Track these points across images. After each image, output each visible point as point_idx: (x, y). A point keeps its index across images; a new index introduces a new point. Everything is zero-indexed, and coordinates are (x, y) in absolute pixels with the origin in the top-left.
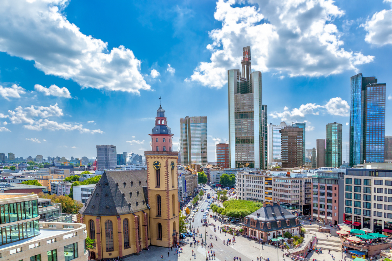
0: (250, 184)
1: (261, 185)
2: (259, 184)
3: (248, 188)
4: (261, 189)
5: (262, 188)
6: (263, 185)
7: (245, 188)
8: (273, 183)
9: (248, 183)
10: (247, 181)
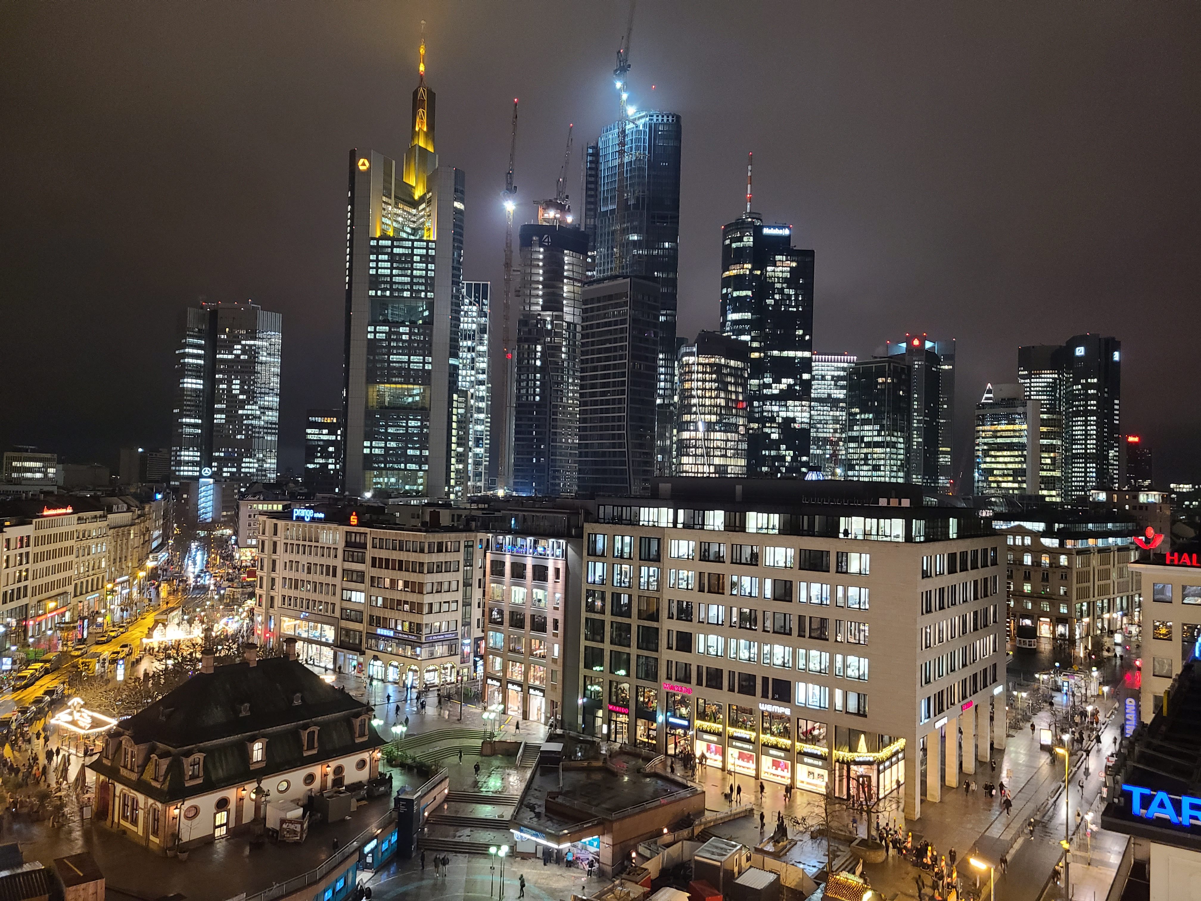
0: (294, 557)
1: (331, 562)
2: (326, 561)
3: (288, 574)
4: (330, 580)
5: (334, 575)
6: (338, 562)
7: (280, 573)
8: (370, 553)
9: (288, 557)
10: (286, 544)
